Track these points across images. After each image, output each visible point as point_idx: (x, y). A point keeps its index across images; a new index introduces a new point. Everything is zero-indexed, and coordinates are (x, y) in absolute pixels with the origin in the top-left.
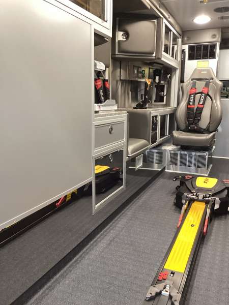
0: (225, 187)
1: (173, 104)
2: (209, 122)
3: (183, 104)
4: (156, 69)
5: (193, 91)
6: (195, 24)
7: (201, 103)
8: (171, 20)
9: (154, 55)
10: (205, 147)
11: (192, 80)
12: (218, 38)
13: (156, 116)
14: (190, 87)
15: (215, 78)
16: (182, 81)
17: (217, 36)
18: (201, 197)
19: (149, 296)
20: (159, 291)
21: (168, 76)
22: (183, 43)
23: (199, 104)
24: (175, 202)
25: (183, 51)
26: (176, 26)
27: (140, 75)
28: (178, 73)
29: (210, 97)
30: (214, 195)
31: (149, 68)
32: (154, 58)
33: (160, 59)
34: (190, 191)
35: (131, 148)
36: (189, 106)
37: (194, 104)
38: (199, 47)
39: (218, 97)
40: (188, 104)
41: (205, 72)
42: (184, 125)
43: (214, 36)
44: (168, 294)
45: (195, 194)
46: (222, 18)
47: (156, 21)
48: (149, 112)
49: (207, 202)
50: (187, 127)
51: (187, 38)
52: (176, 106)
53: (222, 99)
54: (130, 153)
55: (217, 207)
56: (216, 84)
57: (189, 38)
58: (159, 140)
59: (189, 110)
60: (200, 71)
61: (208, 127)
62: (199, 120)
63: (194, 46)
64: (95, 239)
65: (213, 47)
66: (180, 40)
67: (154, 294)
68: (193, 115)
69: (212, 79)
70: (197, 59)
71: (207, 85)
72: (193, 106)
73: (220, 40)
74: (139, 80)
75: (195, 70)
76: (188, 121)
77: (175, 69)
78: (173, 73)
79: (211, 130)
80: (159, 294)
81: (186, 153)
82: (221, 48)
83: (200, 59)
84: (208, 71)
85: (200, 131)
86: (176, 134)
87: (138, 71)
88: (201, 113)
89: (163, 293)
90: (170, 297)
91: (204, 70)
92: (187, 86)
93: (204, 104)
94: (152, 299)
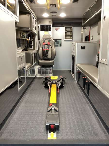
0: (61, 79)
1: (36, 49)
2: (51, 56)
3: (41, 49)
4: (29, 34)
5: (44, 44)
6: (43, 17)
7: (48, 48)
8: (34, 14)
9: (30, 29)
10: (51, 66)
11: (43, 39)
12: (51, 23)
13: (32, 54)
14: (43, 42)
15: (52, 39)
16: (39, 39)
17: (51, 22)
18: (54, 83)
19: (48, 110)
20: (51, 108)
21: (34, 37)
22: (38, 24)
23: (47, 49)
24: (45, 86)
25: (38, 27)
26: (36, 17)
27: (23, 37)
28: (37, 36)
29: (51, 46)
30: (58, 81)
31: (26, 34)
32: (30, 30)
33: (32, 30)
34: (50, 81)
35: (27, 66)
36: (43, 50)
37: (45, 49)
38: (44, 26)
39: (54, 46)
40: (43, 49)
41: (48, 36)
42: (42, 57)
43: (50, 22)
44: (54, 109)
45: (52, 82)
46: (52, 15)
47: (29, 15)
48: (30, 52)
49: (57, 84)
50: (43, 58)
51: (39, 22)
52: (37, 50)
53: (55, 47)
54: (27, 68)
55: (60, 85)
56: (52, 41)
57: (40, 22)
58: (34, 63)
59: (43, 51)
60: (46, 36)
61: (51, 58)
62: (48, 55)
63: (42, 25)
64: (20, 102)
65: (50, 26)
66: (37, 22)
67: (50, 109)
68: (45, 53)
69: (51, 39)
70: (44, 31)
71: (49, 41)
72: (45, 50)
73: (52, 23)
74: (23, 39)
75: (44, 35)
76: (43, 55)
77: (36, 34)
78: (35, 36)
79: (52, 59)
80: (51, 109)
81: (44, 68)
82: (53, 26)
83: (45, 31)
84: (49, 36)
85: (48, 60)
86: (40, 61)
87: (22, 35)
88: (48, 52)
89: (52, 109)
90: (55, 109)
91: (47, 35)
92: (42, 41)
93: (49, 49)
94: (49, 111)
